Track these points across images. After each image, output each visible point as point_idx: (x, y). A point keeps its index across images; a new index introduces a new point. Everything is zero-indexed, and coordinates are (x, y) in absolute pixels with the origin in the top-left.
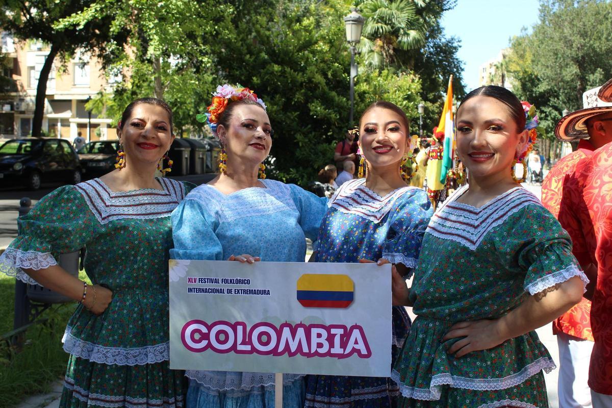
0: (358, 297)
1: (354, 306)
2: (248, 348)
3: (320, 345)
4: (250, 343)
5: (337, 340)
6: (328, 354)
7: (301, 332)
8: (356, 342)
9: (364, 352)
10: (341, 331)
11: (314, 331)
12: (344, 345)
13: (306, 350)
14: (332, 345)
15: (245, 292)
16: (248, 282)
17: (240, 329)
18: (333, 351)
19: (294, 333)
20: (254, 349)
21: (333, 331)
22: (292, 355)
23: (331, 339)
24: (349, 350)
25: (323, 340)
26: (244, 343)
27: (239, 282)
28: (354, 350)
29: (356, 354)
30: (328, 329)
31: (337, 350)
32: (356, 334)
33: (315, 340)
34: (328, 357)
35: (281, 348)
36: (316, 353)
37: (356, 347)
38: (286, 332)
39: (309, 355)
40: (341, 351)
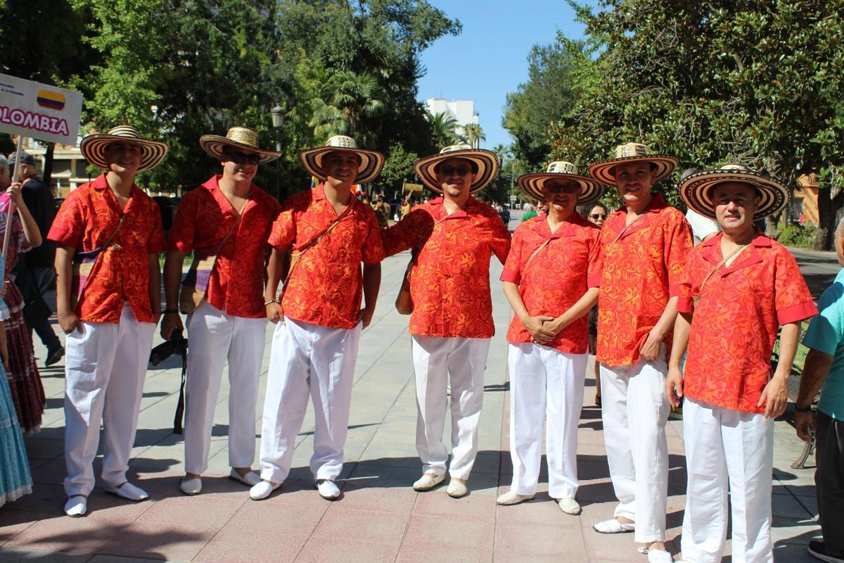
0: (66, 105)
1: (64, 109)
2: (8, 121)
3: (45, 126)
4: (10, 118)
5: (54, 125)
6: (49, 131)
7: (36, 117)
8: (62, 127)
9: (66, 133)
10: (56, 121)
11: (43, 118)
12: (56, 128)
13: (38, 127)
14: (51, 127)
15: (11, 92)
16: (13, 87)
17: (5, 110)
18: (51, 130)
19: (33, 117)
20: (11, 122)
21: (53, 120)
22: (30, 128)
23: (51, 124)
24: (58, 130)
25: (47, 124)
26: (6, 118)
27: (8, 86)
28: (61, 131)
29: (61, 134)
30: (50, 118)
31: (53, 129)
32: (63, 123)
33: (43, 123)
34: (48, 133)
35: (25, 124)
36: (43, 130)
37: (63, 130)
38: (29, 116)
39: (39, 130)
40: (54, 130)
